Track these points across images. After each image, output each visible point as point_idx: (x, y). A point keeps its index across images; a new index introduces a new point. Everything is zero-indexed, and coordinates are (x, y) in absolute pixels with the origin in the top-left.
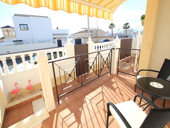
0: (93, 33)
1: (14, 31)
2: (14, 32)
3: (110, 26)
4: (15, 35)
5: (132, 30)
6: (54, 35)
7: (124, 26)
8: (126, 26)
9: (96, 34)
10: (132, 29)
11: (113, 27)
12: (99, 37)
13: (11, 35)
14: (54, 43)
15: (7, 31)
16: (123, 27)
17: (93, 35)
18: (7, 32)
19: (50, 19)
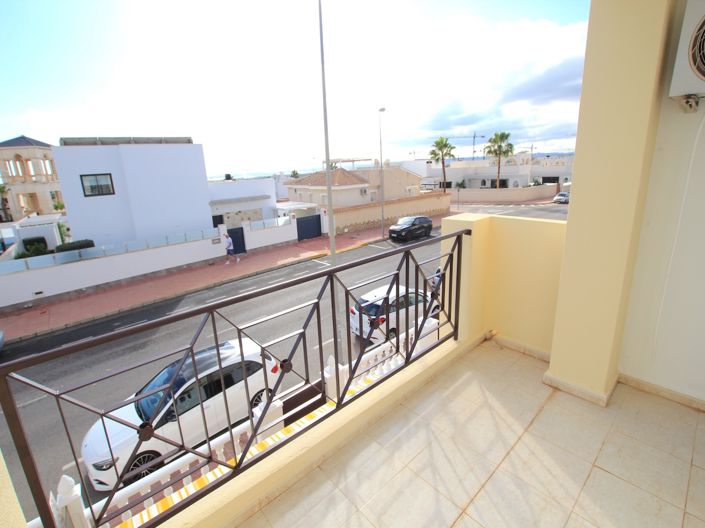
0: (367, 185)
1: (45, 157)
2: (47, 162)
3: (434, 148)
4: (50, 172)
5: (522, 156)
6: (213, 203)
7: (489, 144)
8: (500, 147)
9: (379, 187)
10: (522, 152)
11: (446, 154)
12: (392, 202)
13: (32, 173)
14: (213, 243)
15: (18, 157)
16: (487, 150)
17: (368, 192)
18: (18, 163)
19: (200, 147)
